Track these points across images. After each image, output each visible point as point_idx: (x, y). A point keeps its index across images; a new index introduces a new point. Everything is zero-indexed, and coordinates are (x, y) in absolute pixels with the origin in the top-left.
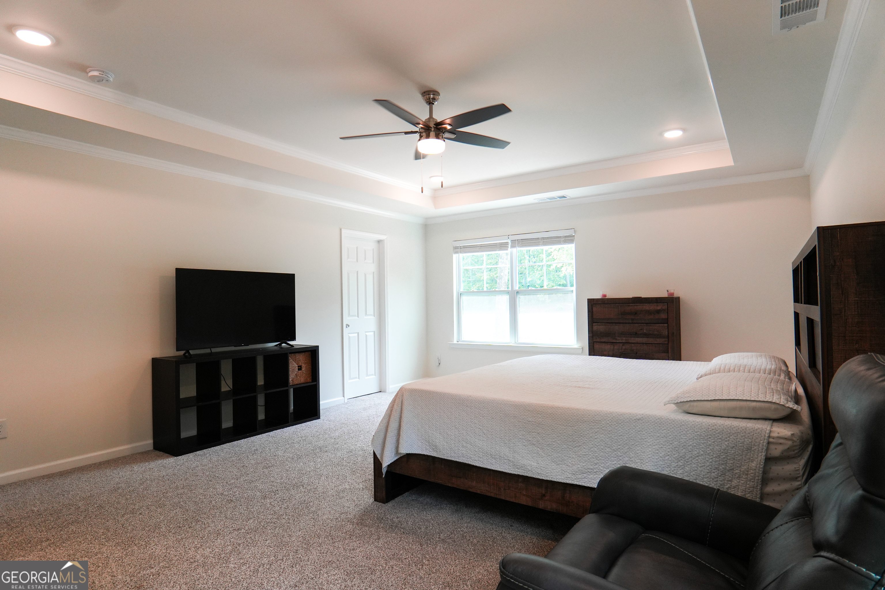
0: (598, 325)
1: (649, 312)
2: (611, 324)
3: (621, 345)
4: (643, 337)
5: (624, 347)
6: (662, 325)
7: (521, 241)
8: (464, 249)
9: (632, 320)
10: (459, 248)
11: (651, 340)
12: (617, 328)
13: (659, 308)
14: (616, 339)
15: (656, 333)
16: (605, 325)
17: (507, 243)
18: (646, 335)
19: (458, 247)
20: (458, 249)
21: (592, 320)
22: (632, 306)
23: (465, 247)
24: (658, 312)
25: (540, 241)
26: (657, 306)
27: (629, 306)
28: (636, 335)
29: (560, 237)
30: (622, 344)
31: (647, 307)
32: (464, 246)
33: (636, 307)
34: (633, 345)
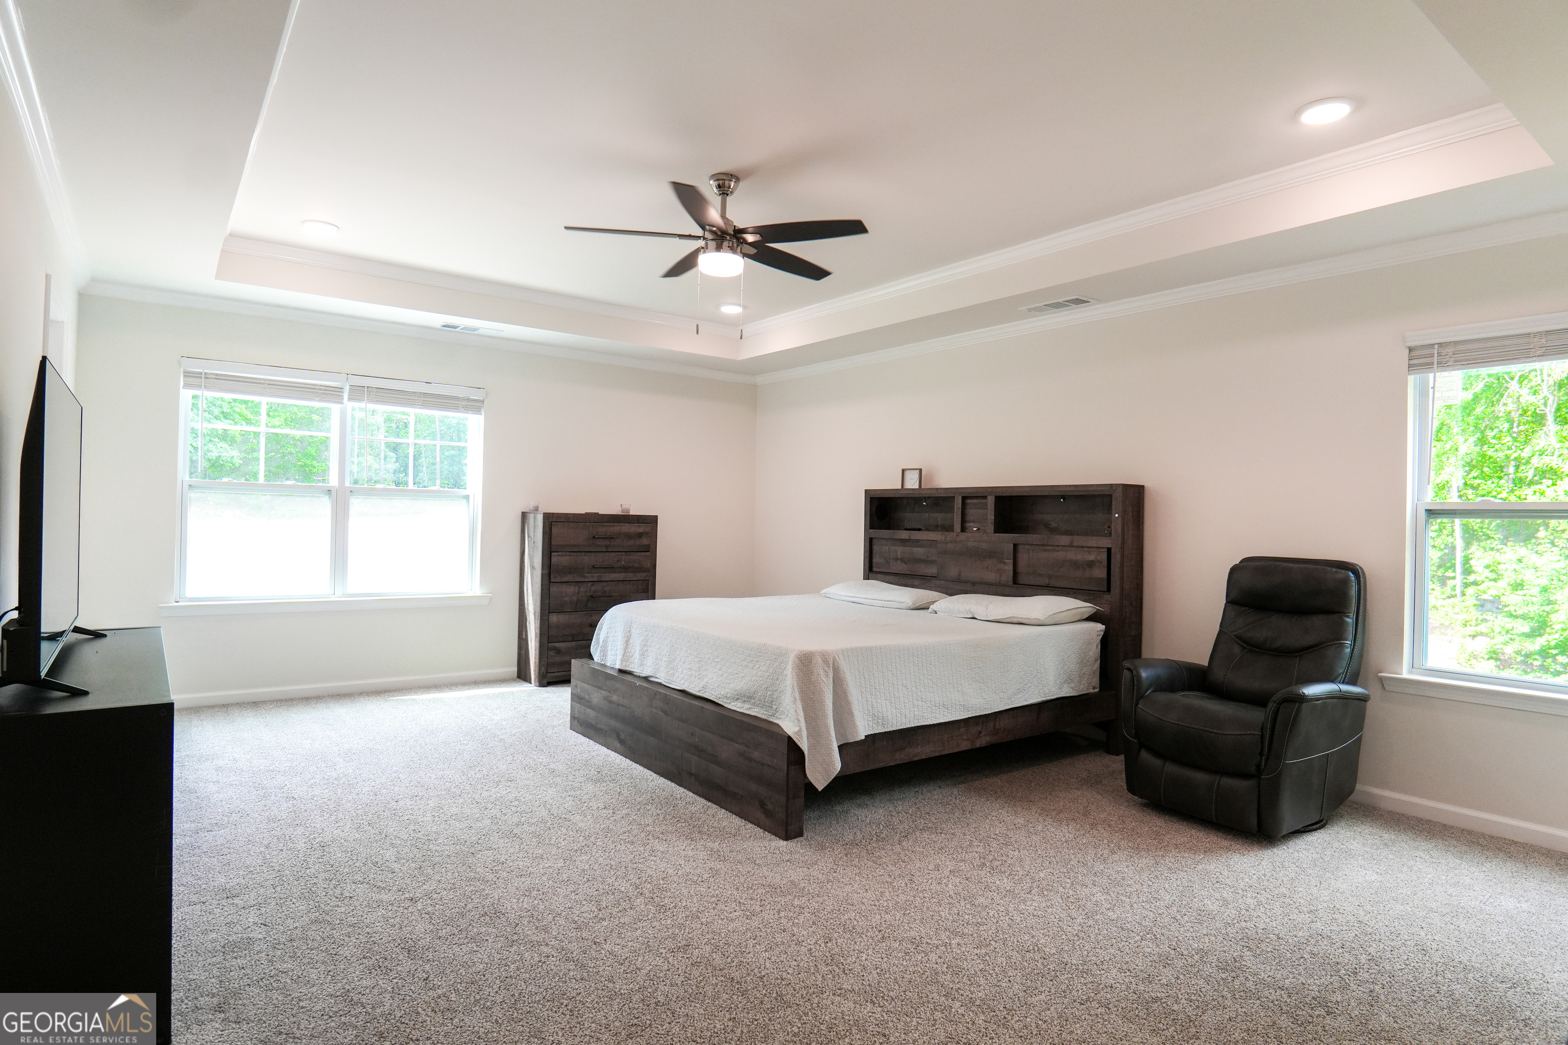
0: (559, 555)
1: (629, 536)
2: (579, 554)
3: (590, 584)
4: (621, 572)
5: (593, 588)
6: (644, 554)
7: (375, 390)
8: (215, 380)
9: (607, 547)
10: (203, 376)
11: (630, 576)
12: (588, 560)
13: (641, 530)
14: (585, 576)
15: (636, 565)
16: (570, 555)
17: (341, 389)
18: (625, 569)
19: (201, 373)
20: (194, 379)
21: (549, 549)
22: (607, 526)
23: (218, 377)
24: (640, 535)
25: (416, 398)
26: (639, 526)
27: (603, 526)
28: (611, 569)
29: (457, 398)
30: (592, 583)
31: (626, 528)
32: (217, 375)
33: (612, 528)
34: (605, 584)
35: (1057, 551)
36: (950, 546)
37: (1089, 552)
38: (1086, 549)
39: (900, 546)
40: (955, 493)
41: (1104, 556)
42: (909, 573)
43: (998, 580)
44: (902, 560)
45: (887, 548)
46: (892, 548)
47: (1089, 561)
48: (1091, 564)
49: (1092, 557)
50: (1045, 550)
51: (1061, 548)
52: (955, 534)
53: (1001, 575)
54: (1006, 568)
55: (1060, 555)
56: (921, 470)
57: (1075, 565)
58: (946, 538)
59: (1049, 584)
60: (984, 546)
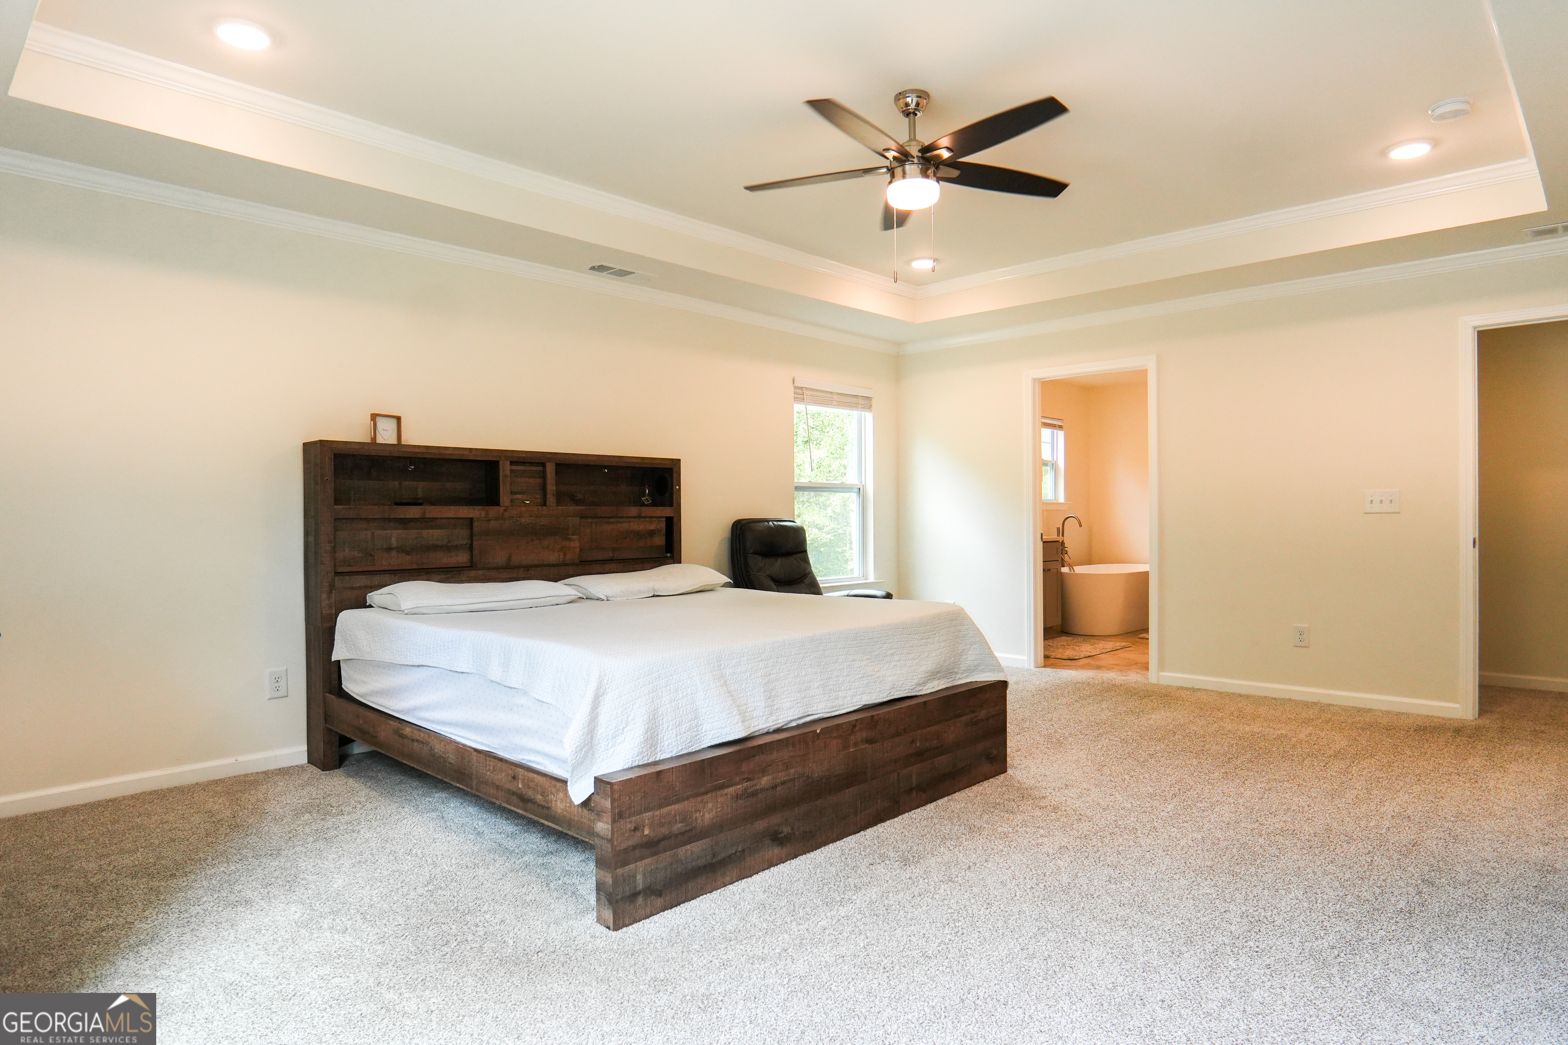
35: (621, 522)
36: (493, 524)
37: (651, 522)
38: (647, 519)
39: (396, 529)
40: (500, 457)
41: (663, 525)
42: (415, 566)
43: (561, 560)
44: (401, 549)
45: (369, 533)
46: (380, 532)
47: (650, 530)
48: (652, 533)
49: (652, 527)
50: (609, 523)
51: (624, 519)
52: (502, 509)
53: (565, 554)
54: (572, 544)
55: (624, 526)
56: (398, 419)
57: (639, 535)
58: (487, 513)
59: (613, 557)
60: (544, 521)
